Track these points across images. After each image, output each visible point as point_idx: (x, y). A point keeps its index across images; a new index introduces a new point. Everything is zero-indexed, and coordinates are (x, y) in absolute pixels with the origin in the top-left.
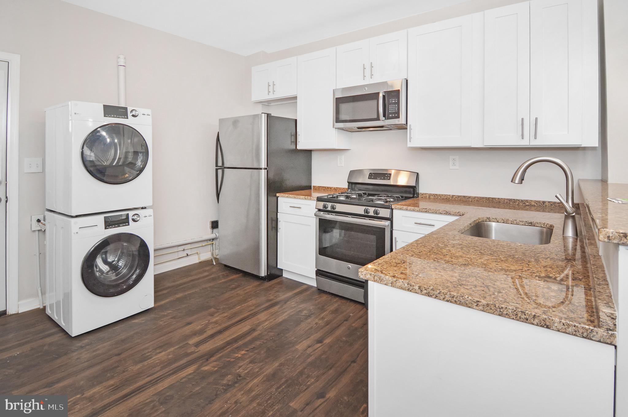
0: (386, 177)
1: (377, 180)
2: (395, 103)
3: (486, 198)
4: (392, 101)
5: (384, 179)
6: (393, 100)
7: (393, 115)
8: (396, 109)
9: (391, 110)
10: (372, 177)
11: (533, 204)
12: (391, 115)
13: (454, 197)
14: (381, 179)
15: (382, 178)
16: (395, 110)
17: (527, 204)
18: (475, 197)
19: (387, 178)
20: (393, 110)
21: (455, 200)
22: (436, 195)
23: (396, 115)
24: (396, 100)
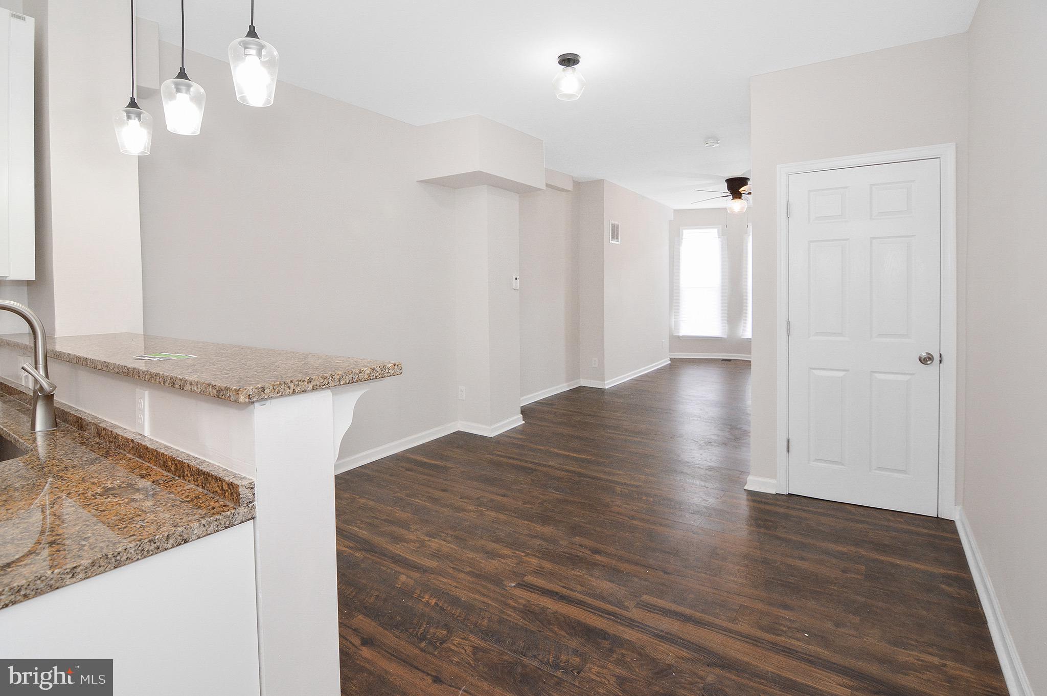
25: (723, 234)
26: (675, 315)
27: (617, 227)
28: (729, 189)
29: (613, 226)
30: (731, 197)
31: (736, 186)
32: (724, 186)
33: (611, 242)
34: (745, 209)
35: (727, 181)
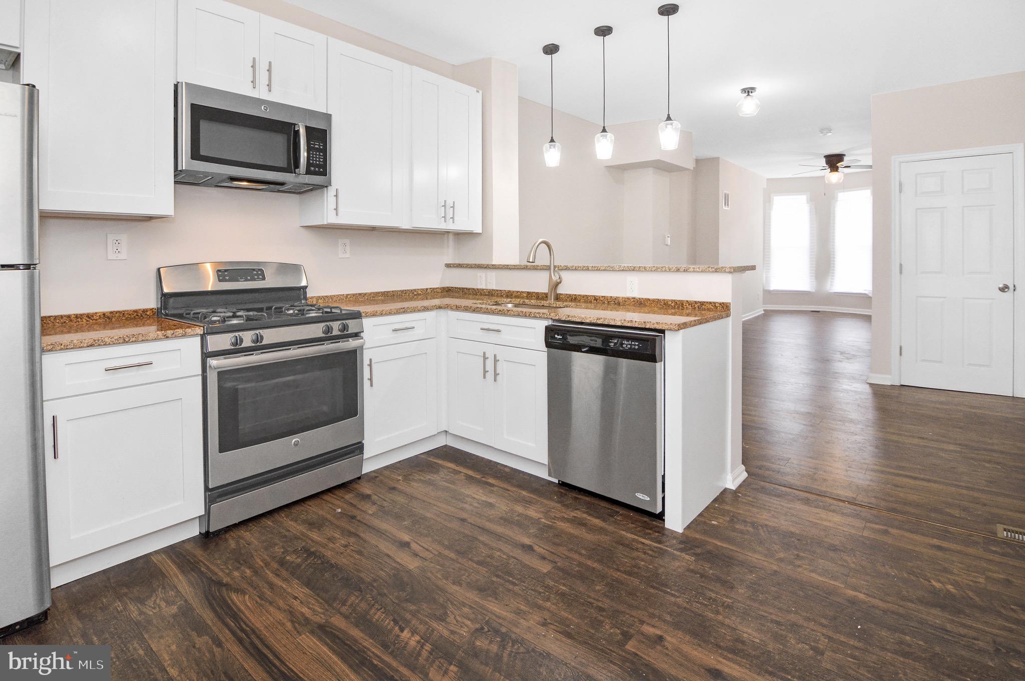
0: (256, 275)
1: (240, 282)
2: (318, 150)
3: (381, 292)
4: (315, 145)
5: (253, 279)
6: (317, 145)
7: (317, 169)
8: (322, 160)
9: (313, 160)
10: (227, 278)
11: (420, 292)
12: (312, 168)
13: (349, 297)
14: (246, 280)
15: (249, 278)
16: (319, 161)
17: (415, 293)
18: (371, 294)
19: (258, 278)
20: (316, 161)
21: (350, 301)
22: (327, 297)
23: (321, 170)
24: (322, 146)
25: (811, 200)
26: (766, 272)
27: (728, 195)
28: (827, 164)
29: (725, 195)
30: (829, 170)
31: (834, 161)
32: (823, 162)
33: (724, 208)
34: (842, 180)
35: (824, 157)
